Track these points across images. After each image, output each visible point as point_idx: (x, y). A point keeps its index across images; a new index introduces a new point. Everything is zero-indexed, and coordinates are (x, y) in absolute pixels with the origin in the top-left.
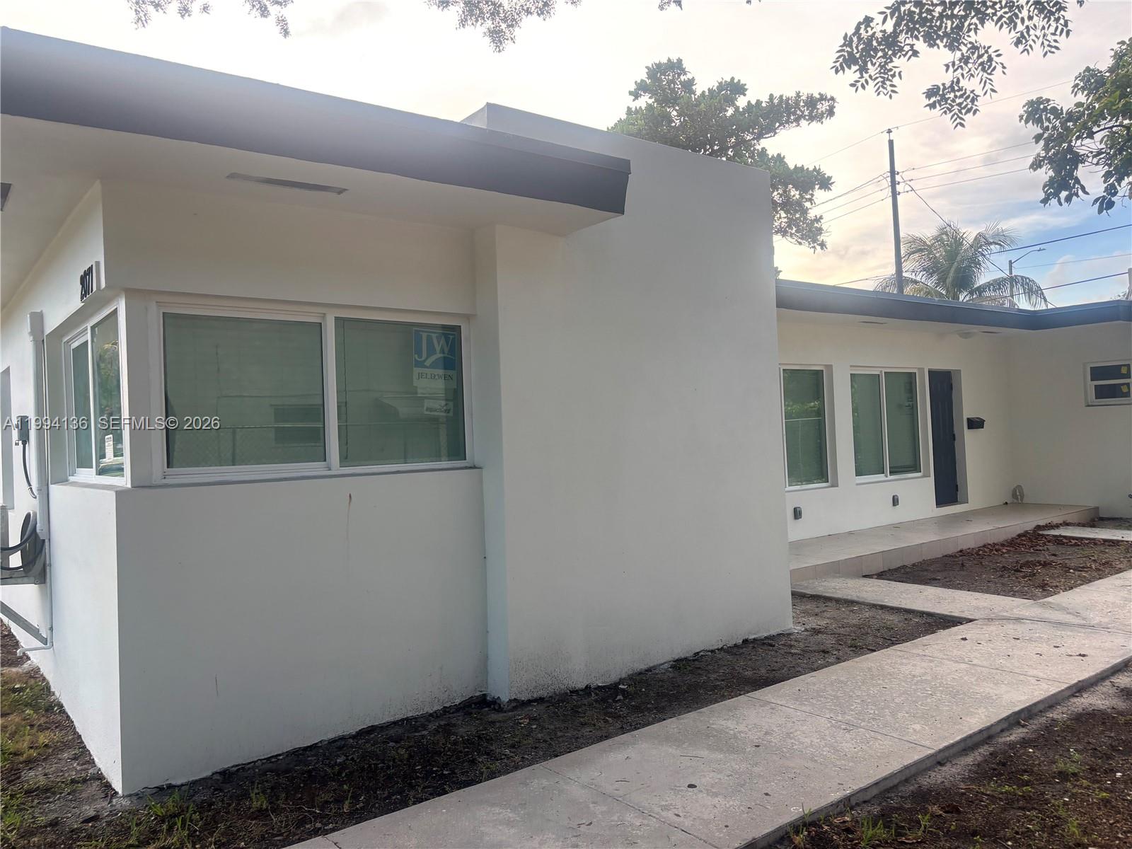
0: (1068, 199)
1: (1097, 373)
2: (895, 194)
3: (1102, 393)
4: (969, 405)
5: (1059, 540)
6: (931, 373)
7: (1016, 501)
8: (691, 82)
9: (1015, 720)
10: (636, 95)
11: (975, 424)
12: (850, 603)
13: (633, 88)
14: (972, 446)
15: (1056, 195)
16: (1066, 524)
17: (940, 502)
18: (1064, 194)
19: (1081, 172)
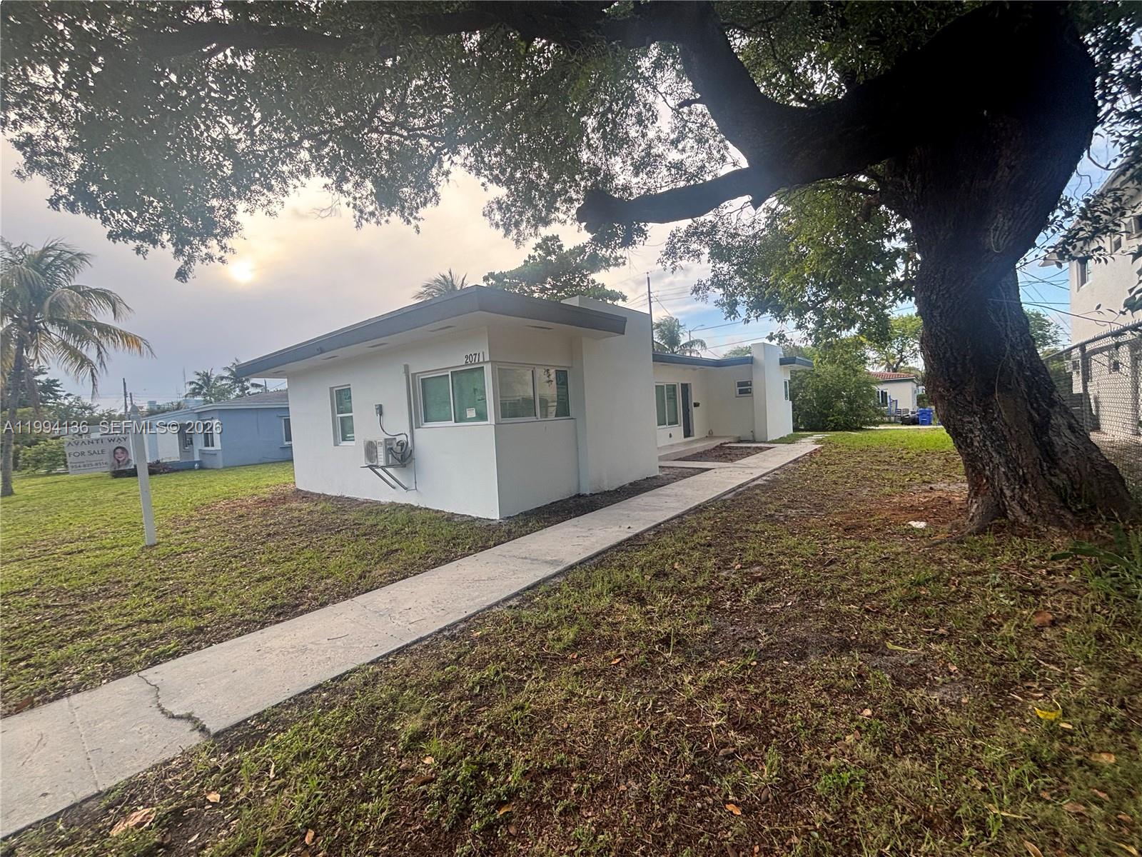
0: (734, 318)
1: (740, 384)
2: (650, 302)
3: (741, 392)
4: (694, 398)
5: (729, 448)
6: (682, 384)
7: (710, 435)
8: (562, 245)
9: (739, 486)
10: (535, 249)
11: (696, 405)
12: (672, 467)
13: (534, 246)
14: (696, 414)
15: (730, 316)
16: (730, 443)
17: (685, 437)
18: (732, 316)
19: (738, 308)
